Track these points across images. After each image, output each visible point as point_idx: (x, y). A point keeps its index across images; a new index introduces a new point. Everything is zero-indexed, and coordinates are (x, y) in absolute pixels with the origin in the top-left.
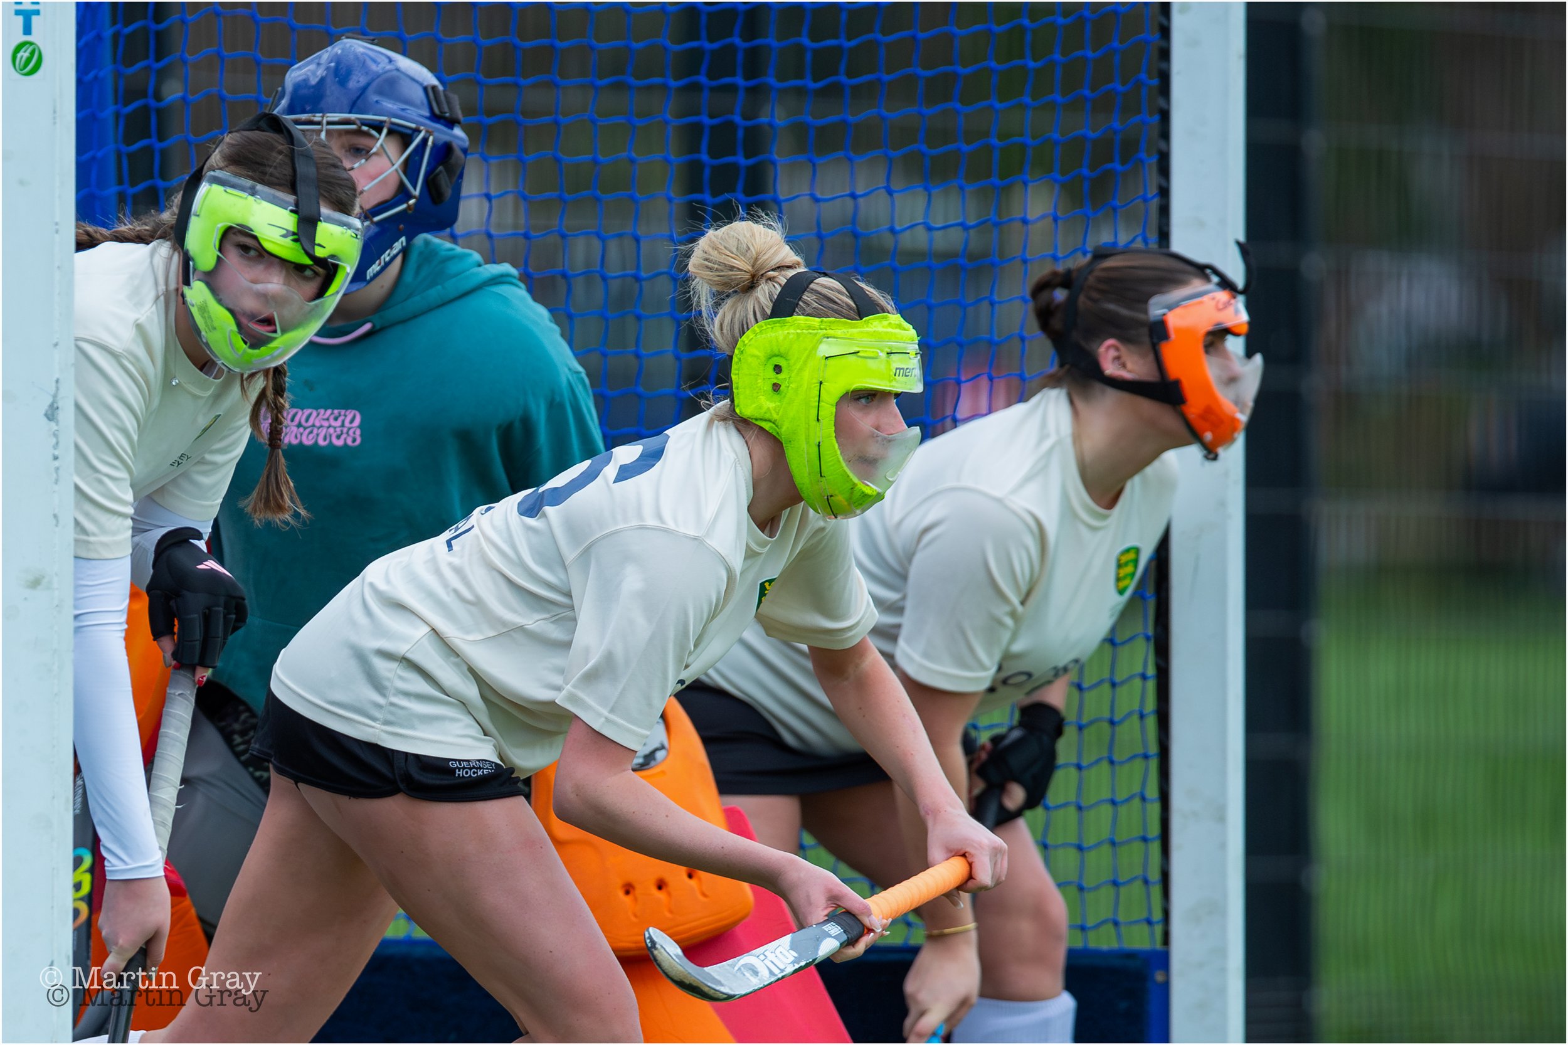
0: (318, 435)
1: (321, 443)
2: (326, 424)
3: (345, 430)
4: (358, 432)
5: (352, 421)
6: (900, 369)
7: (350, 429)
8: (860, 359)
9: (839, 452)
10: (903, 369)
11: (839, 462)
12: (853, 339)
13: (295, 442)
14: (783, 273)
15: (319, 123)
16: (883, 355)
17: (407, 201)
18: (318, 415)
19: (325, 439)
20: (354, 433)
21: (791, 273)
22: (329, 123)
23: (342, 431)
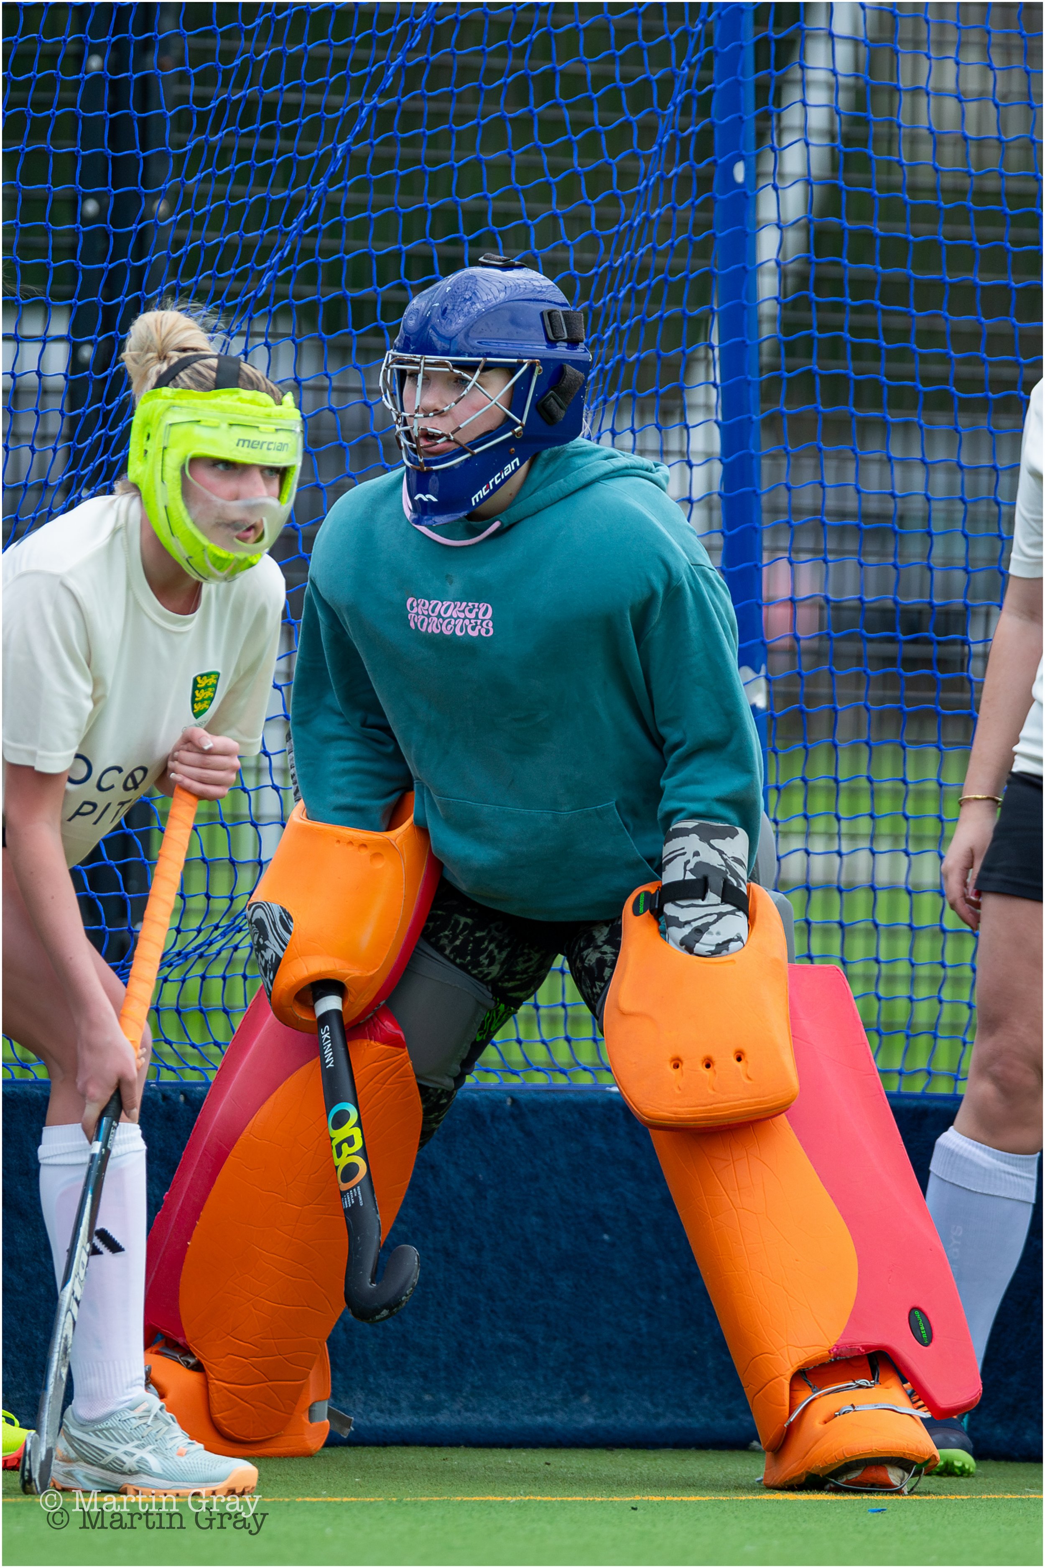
0: (455, 626)
1: (458, 633)
2: (462, 615)
3: (479, 622)
4: (491, 624)
5: (485, 614)
6: (244, 441)
7: (483, 621)
8: (201, 428)
10: (249, 441)
12: (196, 409)
13: (437, 631)
14: (182, 355)
15: (418, 364)
17: (512, 430)
18: (455, 607)
19: (461, 631)
20: (487, 625)
21: (189, 354)
22: (426, 364)
23: (476, 623)
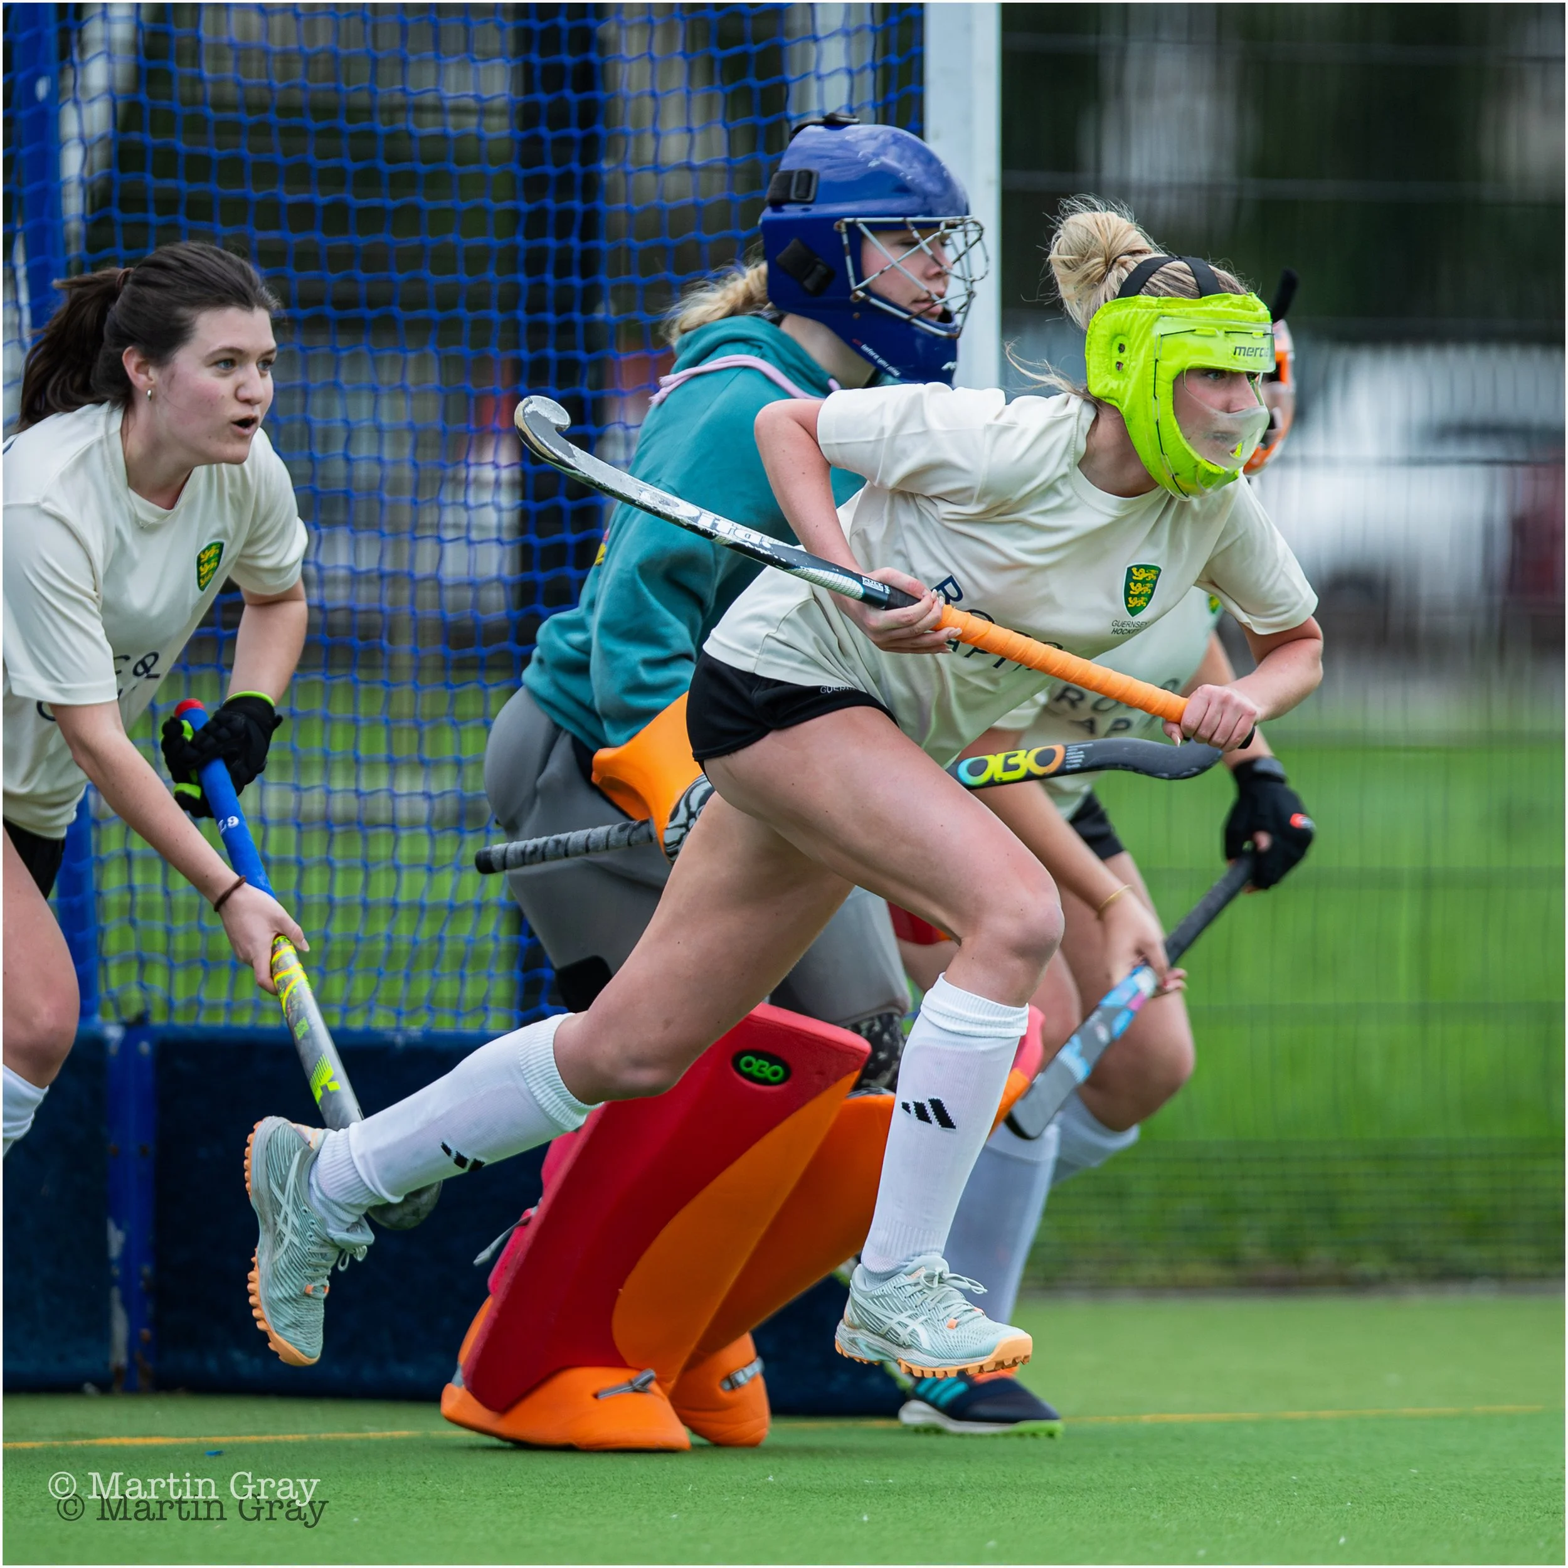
6: (1240, 348)
8: (1197, 338)
9: (1178, 429)
11: (1178, 439)
12: (1189, 318)
14: (1135, 258)
16: (1221, 334)
21: (1142, 258)
